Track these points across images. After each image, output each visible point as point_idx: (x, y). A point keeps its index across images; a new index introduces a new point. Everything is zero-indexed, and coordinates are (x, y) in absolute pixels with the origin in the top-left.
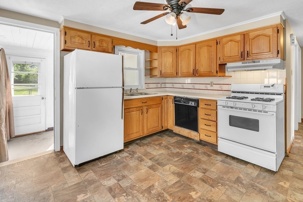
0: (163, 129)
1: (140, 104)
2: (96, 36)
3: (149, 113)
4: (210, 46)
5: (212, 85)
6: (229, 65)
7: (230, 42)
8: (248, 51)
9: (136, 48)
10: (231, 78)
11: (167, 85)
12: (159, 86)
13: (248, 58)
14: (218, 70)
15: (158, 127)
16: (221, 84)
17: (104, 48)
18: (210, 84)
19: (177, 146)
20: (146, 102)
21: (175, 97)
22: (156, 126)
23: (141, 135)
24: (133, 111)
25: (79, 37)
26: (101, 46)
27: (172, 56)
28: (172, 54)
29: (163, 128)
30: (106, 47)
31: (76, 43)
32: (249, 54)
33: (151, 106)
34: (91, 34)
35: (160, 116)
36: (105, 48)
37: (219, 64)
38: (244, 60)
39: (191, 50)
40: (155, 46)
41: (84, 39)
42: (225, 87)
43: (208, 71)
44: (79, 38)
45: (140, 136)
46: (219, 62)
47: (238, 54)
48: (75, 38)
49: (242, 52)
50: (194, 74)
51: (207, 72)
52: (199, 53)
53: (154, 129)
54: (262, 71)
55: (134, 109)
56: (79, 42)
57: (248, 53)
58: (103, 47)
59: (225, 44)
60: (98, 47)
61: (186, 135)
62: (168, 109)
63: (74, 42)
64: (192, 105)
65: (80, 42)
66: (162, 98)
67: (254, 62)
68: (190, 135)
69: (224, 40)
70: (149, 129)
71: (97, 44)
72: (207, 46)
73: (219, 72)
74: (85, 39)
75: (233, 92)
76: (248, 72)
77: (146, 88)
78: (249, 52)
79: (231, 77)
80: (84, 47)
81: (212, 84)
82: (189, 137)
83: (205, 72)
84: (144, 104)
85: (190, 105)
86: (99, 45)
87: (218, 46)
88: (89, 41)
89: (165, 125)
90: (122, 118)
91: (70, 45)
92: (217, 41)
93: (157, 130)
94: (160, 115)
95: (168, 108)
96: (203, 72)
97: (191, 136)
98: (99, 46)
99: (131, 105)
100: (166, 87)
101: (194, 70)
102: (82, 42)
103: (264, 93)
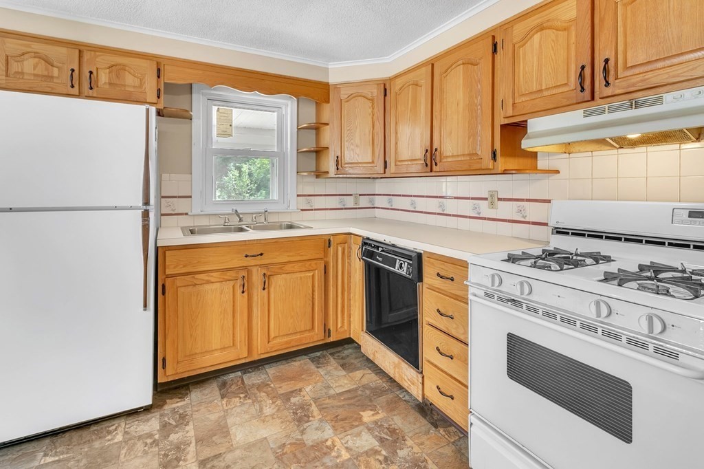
0: (332, 339)
1: (238, 261)
2: (97, 53)
3: (272, 290)
4: (472, 64)
5: (492, 203)
6: (536, 125)
7: (539, 33)
8: (607, 61)
9: (249, 88)
10: (557, 176)
11: (379, 201)
12: (350, 202)
13: (608, 91)
14: (497, 146)
15: (312, 333)
16: (522, 200)
17: (128, 89)
18: (486, 199)
19: (340, 411)
20: (261, 254)
21: (366, 242)
22: (303, 329)
23: (239, 354)
24: (209, 282)
25: (35, 57)
26: (116, 85)
27: (370, 111)
28: (371, 105)
29: (329, 336)
30: (134, 87)
31: (25, 77)
32: (612, 73)
33: (281, 268)
34: (81, 49)
35: (316, 297)
36: (132, 89)
37: (501, 126)
38: (593, 98)
39: (421, 86)
40: (320, 83)
41: (55, 63)
42: (534, 212)
43: (466, 153)
44: (37, 60)
45: (239, 359)
46: (500, 120)
47: (568, 78)
48: (23, 61)
49: (583, 68)
50: (427, 165)
51: (464, 155)
52: (442, 91)
53: (294, 337)
54: (683, 146)
55: (212, 274)
56: (36, 72)
57: (606, 70)
58: (124, 86)
59: (520, 47)
60: (107, 87)
61: (391, 371)
62: (350, 277)
63: (17, 73)
64: (400, 271)
65: (40, 73)
66: (327, 242)
67: (637, 105)
68: (398, 372)
69: (519, 30)
70: (272, 335)
71: (103, 78)
72: (463, 64)
73: (501, 155)
74: (59, 65)
75: (558, 232)
76: (620, 150)
77: (302, 210)
78: (611, 63)
79: (558, 172)
80: (52, 88)
81: (493, 199)
82: (397, 379)
83: (458, 156)
84: (251, 261)
85: (396, 270)
86: (110, 79)
87: (498, 57)
88: (73, 70)
89: (339, 325)
90: (145, 306)
91: (4, 82)
92: (494, 42)
93: (304, 342)
94: (316, 294)
95: (349, 273)
96: (453, 156)
97: (402, 378)
98: (110, 84)
99: (198, 262)
100: (376, 206)
101: (427, 151)
102: (46, 73)
103: (692, 244)
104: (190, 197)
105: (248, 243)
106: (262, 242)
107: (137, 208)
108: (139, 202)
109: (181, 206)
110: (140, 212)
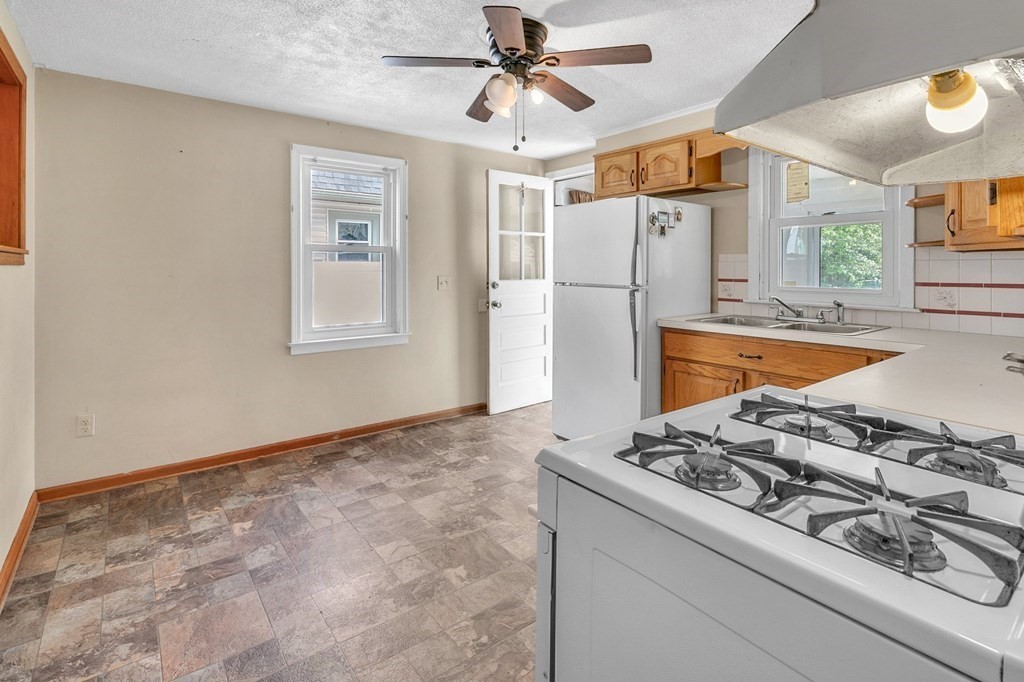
104: (746, 281)
105: (745, 339)
106: (764, 341)
107: (624, 287)
108: (628, 282)
109: (736, 290)
110: (628, 291)
